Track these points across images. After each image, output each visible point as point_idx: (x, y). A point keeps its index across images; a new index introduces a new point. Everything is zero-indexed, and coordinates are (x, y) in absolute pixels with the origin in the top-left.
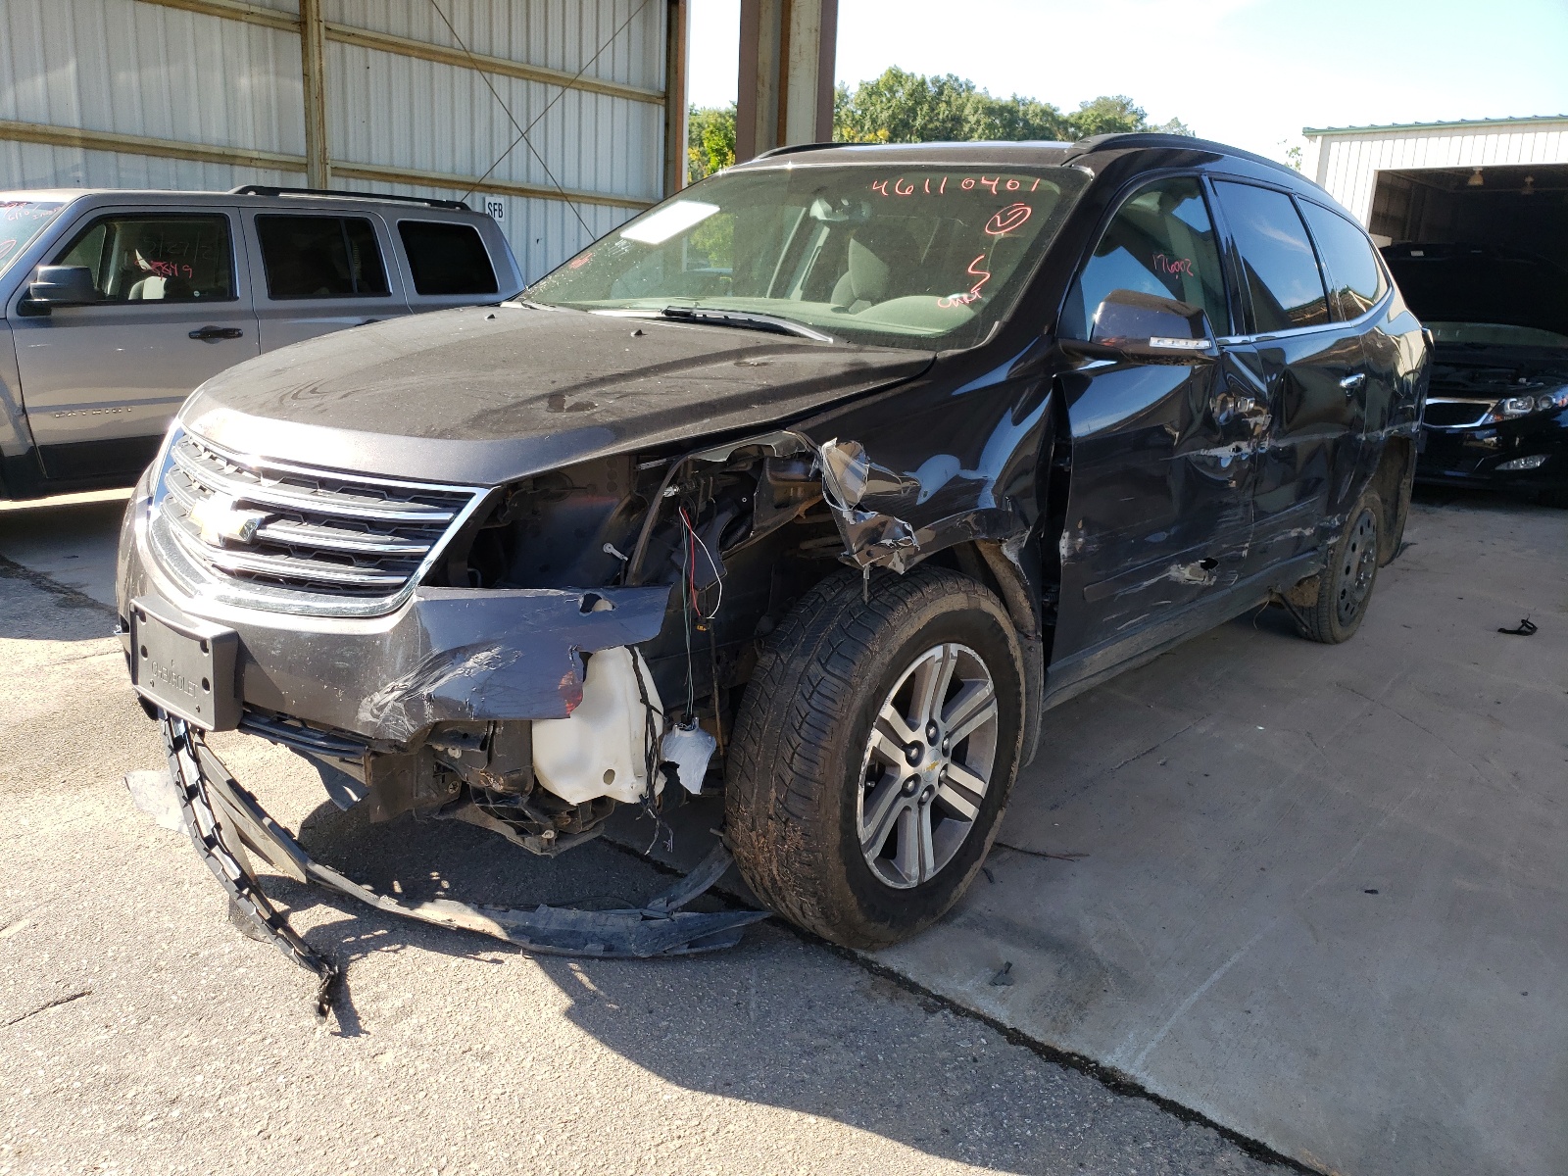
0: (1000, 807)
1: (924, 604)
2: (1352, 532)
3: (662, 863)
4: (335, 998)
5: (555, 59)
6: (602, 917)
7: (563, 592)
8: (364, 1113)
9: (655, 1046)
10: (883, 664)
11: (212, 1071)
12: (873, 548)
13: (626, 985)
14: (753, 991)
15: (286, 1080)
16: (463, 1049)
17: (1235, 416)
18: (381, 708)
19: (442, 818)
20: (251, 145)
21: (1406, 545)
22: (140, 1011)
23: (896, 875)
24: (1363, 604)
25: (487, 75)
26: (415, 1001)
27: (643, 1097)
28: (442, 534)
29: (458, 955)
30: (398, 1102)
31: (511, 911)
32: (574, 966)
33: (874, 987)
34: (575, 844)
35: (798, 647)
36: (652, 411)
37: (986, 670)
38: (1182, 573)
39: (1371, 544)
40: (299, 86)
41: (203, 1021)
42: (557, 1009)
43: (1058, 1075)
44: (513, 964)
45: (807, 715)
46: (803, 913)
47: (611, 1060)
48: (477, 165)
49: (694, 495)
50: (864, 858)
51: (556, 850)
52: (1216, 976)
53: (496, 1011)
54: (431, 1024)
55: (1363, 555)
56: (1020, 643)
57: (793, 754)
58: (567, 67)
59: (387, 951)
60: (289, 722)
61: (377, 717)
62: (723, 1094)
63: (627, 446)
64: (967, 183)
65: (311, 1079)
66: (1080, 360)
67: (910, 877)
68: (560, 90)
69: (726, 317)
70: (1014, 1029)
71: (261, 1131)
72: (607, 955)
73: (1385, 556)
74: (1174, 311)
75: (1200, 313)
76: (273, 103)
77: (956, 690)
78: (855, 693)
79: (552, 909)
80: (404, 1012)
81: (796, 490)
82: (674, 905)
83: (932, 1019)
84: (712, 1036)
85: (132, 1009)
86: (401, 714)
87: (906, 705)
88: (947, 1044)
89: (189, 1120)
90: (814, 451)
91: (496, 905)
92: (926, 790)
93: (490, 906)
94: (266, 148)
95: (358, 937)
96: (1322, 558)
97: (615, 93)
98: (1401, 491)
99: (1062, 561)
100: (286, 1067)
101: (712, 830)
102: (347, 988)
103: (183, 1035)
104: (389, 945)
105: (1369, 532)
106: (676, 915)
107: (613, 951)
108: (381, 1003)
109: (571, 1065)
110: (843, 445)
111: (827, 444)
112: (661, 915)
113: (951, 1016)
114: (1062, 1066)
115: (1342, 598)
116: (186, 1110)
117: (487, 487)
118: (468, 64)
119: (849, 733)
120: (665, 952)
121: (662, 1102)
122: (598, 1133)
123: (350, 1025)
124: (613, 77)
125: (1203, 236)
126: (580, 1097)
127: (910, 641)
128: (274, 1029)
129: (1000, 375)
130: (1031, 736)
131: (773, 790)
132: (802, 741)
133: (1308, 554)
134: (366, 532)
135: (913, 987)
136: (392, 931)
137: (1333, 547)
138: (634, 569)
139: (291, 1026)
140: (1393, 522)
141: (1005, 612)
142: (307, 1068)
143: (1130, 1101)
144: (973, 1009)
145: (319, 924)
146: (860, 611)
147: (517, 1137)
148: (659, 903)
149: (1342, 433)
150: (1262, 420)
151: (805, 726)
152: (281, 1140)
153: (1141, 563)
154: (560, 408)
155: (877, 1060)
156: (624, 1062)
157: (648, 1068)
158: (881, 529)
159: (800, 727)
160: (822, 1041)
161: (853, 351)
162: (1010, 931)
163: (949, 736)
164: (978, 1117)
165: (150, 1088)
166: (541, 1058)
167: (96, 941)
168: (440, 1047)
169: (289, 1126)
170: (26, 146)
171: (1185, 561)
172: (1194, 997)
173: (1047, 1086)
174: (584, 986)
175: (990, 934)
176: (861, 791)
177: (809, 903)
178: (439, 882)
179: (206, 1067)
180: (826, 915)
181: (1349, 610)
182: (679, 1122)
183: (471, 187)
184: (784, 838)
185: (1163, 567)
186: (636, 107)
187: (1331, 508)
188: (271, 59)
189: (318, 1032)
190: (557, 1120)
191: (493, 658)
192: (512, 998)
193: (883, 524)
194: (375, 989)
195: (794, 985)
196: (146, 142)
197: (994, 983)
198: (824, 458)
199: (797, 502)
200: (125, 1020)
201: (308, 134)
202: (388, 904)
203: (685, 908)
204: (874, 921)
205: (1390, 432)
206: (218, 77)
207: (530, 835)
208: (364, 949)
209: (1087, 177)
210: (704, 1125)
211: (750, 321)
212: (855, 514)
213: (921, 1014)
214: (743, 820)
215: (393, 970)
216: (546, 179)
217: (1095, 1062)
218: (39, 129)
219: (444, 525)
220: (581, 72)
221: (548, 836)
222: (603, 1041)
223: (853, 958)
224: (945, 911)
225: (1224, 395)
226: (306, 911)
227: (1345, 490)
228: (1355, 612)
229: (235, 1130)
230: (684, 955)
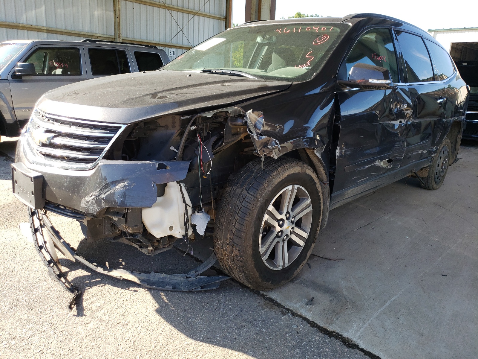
0: (313, 242)
1: (284, 171)
2: (440, 153)
3: (198, 258)
4: (77, 301)
5: (191, 6)
6: (172, 277)
7: (151, 162)
8: (78, 346)
9: (185, 323)
10: (269, 191)
11: (29, 328)
12: (265, 149)
13: (178, 301)
14: (222, 304)
15: (54, 332)
16: (118, 322)
17: (400, 111)
18: (88, 202)
19: (114, 241)
20: (97, 32)
21: (458, 159)
22: (10, 305)
23: (274, 265)
24: (443, 177)
25: (170, 11)
26: (105, 304)
27: (177, 342)
28: (110, 141)
29: (122, 288)
30: (91, 342)
31: (142, 274)
32: (162, 293)
33: (265, 304)
34: (161, 251)
35: (240, 184)
36: (187, 99)
37: (308, 194)
38: (381, 164)
39: (447, 157)
40: (112, 14)
41: (30, 309)
42: (153, 309)
43: (327, 339)
44: (141, 292)
45: (241, 208)
46: (240, 278)
47: (168, 328)
48: (167, 39)
49: (202, 130)
50: (262, 259)
51: (154, 254)
52: (387, 304)
53: (132, 308)
54: (108, 313)
55: (444, 161)
56: (321, 186)
57: (236, 222)
58: (195, 9)
59: (99, 286)
60: (61, 207)
61: (86, 205)
62: (206, 342)
63: (177, 110)
64: (308, 29)
65: (62, 332)
66: (345, 87)
67: (279, 266)
68: (193, 16)
69: (223, 72)
70: (313, 322)
71: (41, 351)
72: (173, 290)
73: (451, 161)
74: (378, 70)
75: (387, 71)
76: (105, 19)
77: (297, 201)
78: (258, 201)
79: (156, 273)
80: (100, 308)
81: (240, 129)
82: (197, 273)
83: (284, 317)
84: (206, 320)
85: (8, 304)
86: (94, 204)
87: (278, 206)
88: (289, 326)
89: (17, 345)
90: (245, 114)
91: (137, 271)
92: (285, 236)
93: (135, 272)
94: (102, 33)
95: (90, 281)
96: (430, 161)
97: (210, 17)
98: (458, 140)
99: (337, 157)
100: (55, 327)
101: (210, 248)
102: (83, 299)
103: (22, 314)
104: (100, 284)
105: (446, 153)
106: (198, 277)
107: (175, 289)
108: (93, 305)
109: (154, 330)
110: (255, 112)
111: (249, 111)
112: (193, 277)
113: (291, 316)
114: (329, 336)
115: (436, 175)
116: (17, 342)
117: (126, 124)
118: (165, 8)
119: (255, 215)
120: (193, 290)
121: (184, 345)
122: (159, 356)
123: (80, 312)
124: (209, 13)
125: (391, 52)
126: (155, 342)
127: (279, 183)
128: (54, 313)
129: (317, 91)
130: (325, 217)
131: (229, 234)
132: (239, 217)
133: (425, 159)
134: (86, 140)
135: (278, 305)
136: (103, 279)
137: (433, 157)
138: (179, 155)
139: (60, 312)
140: (454, 151)
141: (315, 174)
142: (62, 328)
143: (353, 351)
144: (299, 314)
145: (78, 276)
146: (261, 172)
147: (130, 356)
148: (193, 272)
149: (438, 119)
150: (410, 112)
151: (240, 212)
152: (47, 354)
153: (366, 159)
154: (155, 98)
155: (263, 331)
156: (173, 329)
157: (181, 332)
158: (268, 142)
159: (238, 212)
160: (244, 324)
161: (263, 81)
162: (316, 286)
163: (294, 217)
164: (297, 355)
165: (7, 333)
166: (144, 326)
167: (2, 280)
168: (110, 321)
169: (50, 349)
170: (29, 32)
171: (381, 159)
172: (379, 312)
173: (323, 344)
174: (164, 300)
175: (308, 286)
176: (261, 236)
177: (241, 274)
178: (122, 262)
179: (27, 326)
180: (247, 279)
181: (439, 179)
182: (189, 353)
183: (165, 46)
184: (232, 252)
185: (374, 161)
186: (216, 21)
187: (433, 144)
188: (104, 6)
189: (69, 314)
190: (145, 350)
191: (125, 185)
192: (138, 304)
193: (269, 141)
194: (92, 300)
195: (237, 303)
196: (66, 31)
197: (307, 304)
198: (248, 116)
199: (241, 133)
200: (5, 308)
201: (115, 29)
202: (100, 270)
203: (201, 275)
204: (265, 281)
205: (454, 119)
206: (88, 11)
207: (144, 248)
208: (91, 285)
209: (349, 26)
210: (197, 354)
211: (230, 73)
212: (258, 137)
213: (280, 315)
214: (219, 245)
215: (99, 293)
216: (188, 43)
217: (341, 335)
218: (33, 27)
219: (111, 138)
220: (199, 10)
221: (150, 249)
222: (167, 321)
223: (259, 294)
224: (292, 278)
225: (396, 103)
226: (75, 271)
227: (438, 138)
228: (440, 180)
229: (32, 350)
230: (199, 291)
